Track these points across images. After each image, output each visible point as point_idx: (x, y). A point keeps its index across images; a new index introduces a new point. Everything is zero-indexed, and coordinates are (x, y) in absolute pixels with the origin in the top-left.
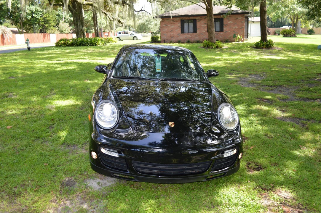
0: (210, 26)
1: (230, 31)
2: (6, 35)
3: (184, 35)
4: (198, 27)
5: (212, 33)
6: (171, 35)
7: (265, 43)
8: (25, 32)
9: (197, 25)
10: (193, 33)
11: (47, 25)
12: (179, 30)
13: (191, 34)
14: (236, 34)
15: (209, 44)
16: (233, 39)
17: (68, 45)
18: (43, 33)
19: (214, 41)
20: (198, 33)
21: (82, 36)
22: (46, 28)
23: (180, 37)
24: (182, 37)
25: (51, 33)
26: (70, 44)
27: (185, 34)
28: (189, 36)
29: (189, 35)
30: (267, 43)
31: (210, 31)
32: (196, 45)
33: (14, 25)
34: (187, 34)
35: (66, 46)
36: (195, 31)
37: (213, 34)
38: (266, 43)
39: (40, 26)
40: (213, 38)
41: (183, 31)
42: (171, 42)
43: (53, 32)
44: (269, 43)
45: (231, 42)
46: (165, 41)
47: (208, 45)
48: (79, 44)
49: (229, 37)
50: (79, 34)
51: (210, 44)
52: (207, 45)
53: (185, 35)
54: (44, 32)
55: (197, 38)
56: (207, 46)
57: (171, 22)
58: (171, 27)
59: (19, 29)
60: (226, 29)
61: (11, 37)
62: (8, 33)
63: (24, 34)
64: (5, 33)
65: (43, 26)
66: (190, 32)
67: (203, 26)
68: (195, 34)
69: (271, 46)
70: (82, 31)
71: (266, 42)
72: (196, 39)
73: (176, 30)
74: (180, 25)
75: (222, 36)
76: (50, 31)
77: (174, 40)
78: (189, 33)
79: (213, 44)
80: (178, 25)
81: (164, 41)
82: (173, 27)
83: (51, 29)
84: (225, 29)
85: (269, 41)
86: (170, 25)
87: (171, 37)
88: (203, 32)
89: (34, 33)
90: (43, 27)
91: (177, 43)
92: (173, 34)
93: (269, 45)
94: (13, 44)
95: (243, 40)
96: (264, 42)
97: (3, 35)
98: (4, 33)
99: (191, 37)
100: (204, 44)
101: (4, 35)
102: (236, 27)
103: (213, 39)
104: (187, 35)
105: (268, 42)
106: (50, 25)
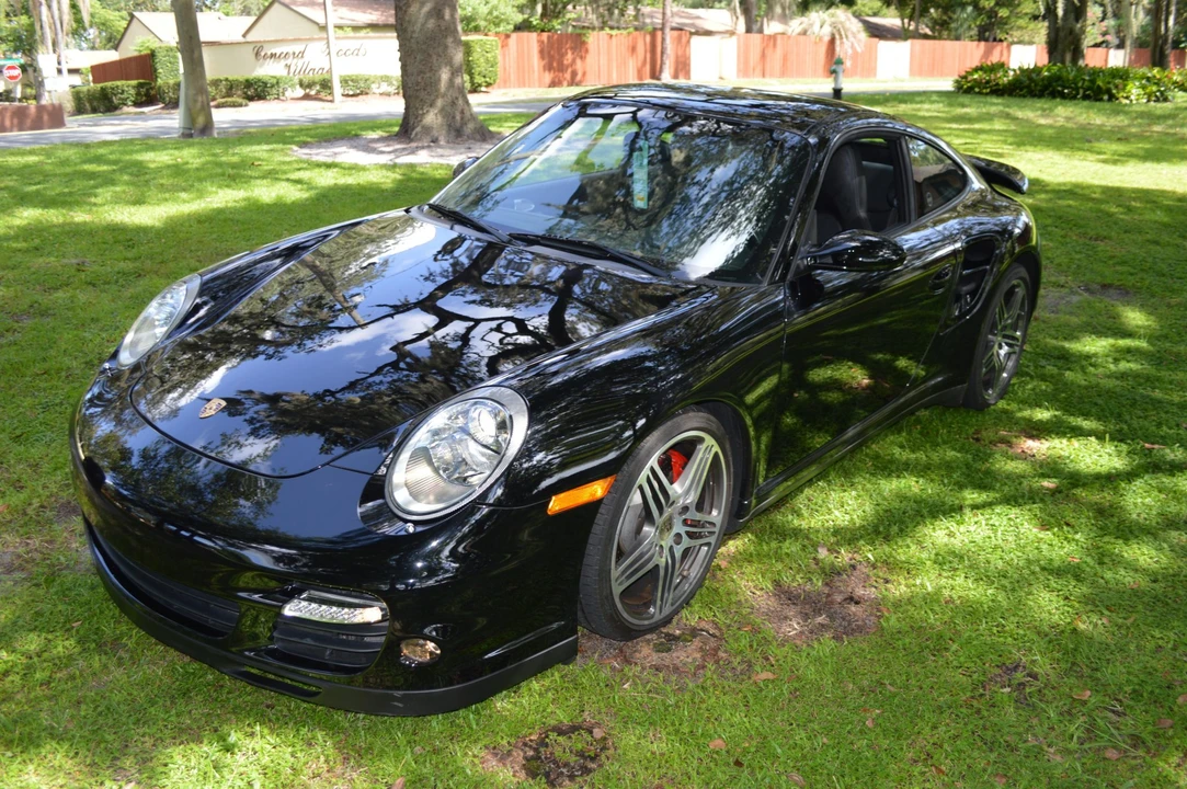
2: (842, 43)
8: (930, 33)
11: (1003, 13)
17: (999, 91)
18: (986, 40)
21: (1068, 57)
22: (1003, 22)
25: (1020, 42)
26: (1004, 85)
33: (893, 7)
35: (987, 94)
39: (980, 15)
43: (1027, 38)
54: (991, 39)
59: (906, 21)
61: (859, 50)
62: (850, 36)
63: (909, 42)
64: (841, 35)
65: (992, 14)
70: (1070, 38)
76: (1016, 34)
83: (1020, 28)
89: (957, 38)
90: (990, 17)
94: (862, 76)
97: (832, 41)
98: (837, 37)
101: (838, 42)
106: (1019, 10)
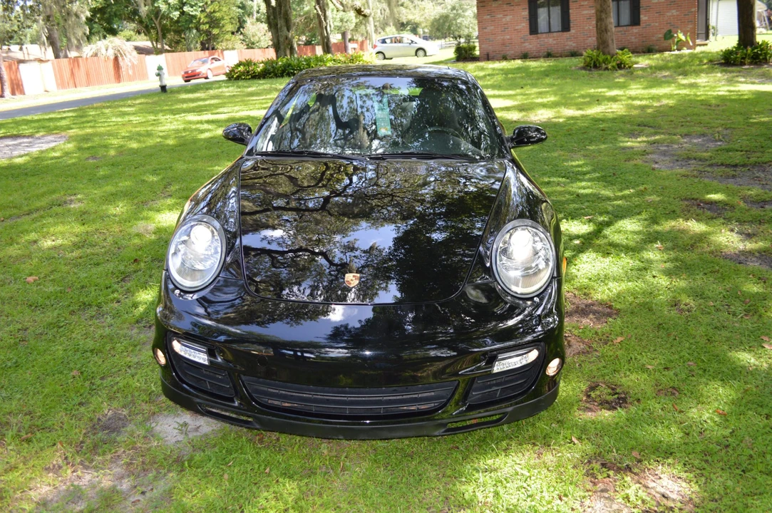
0: (601, 12)
1: (657, 24)
2: (123, 59)
3: (538, 38)
4: (572, 17)
5: (606, 30)
6: (503, 40)
7: (749, 52)
8: (169, 49)
9: (570, 11)
10: (560, 33)
11: (215, 31)
12: (525, 25)
13: (555, 34)
14: (673, 30)
15: (597, 60)
16: (665, 44)
17: (256, 76)
18: (208, 49)
19: (612, 52)
20: (572, 31)
21: (288, 52)
22: (216, 38)
23: (527, 44)
24: (532, 44)
25: (227, 49)
26: (259, 73)
27: (539, 35)
28: (551, 40)
29: (550, 38)
30: (756, 51)
31: (601, 25)
32: (568, 62)
33: (143, 34)
34: (544, 35)
35: (249, 79)
36: (566, 27)
37: (609, 34)
38: (753, 50)
39: (201, 35)
40: (610, 42)
41: (534, 30)
42: (505, 58)
43: (230, 46)
44: (762, 50)
45: (661, 51)
46: (491, 55)
47: (595, 62)
48: (279, 72)
49: (654, 38)
50: (282, 47)
51: (601, 59)
52: (592, 62)
53: (540, 38)
54: (210, 48)
55: (572, 46)
56: (592, 65)
57: (505, 6)
58: (504, 20)
59: (154, 43)
60: (646, 18)
61: (135, 63)
62: (127, 54)
63: (164, 54)
64: (121, 54)
65: (208, 33)
66: (552, 30)
67: (586, 12)
68: (566, 34)
69: (765, 59)
70: (287, 42)
71: (751, 46)
72: (567, 47)
73: (517, 28)
74: (526, 13)
75: (636, 38)
76: (224, 44)
77: (512, 52)
78: (550, 32)
79: (609, 57)
80: (523, 13)
81: (488, 55)
82: (508, 18)
83: (227, 40)
84: (643, 18)
85: (762, 45)
86: (501, 16)
87: (503, 44)
88: (587, 28)
89: (190, 50)
90: (207, 35)
91: (518, 59)
92: (508, 37)
93: (761, 54)
94: (140, 79)
95: (691, 44)
96: (745, 47)
97: (116, 59)
98: (119, 55)
99: (555, 42)
100: (584, 59)
101: (120, 59)
102: (674, 12)
103: (608, 45)
104: (546, 38)
105: (756, 48)
106: (224, 29)
